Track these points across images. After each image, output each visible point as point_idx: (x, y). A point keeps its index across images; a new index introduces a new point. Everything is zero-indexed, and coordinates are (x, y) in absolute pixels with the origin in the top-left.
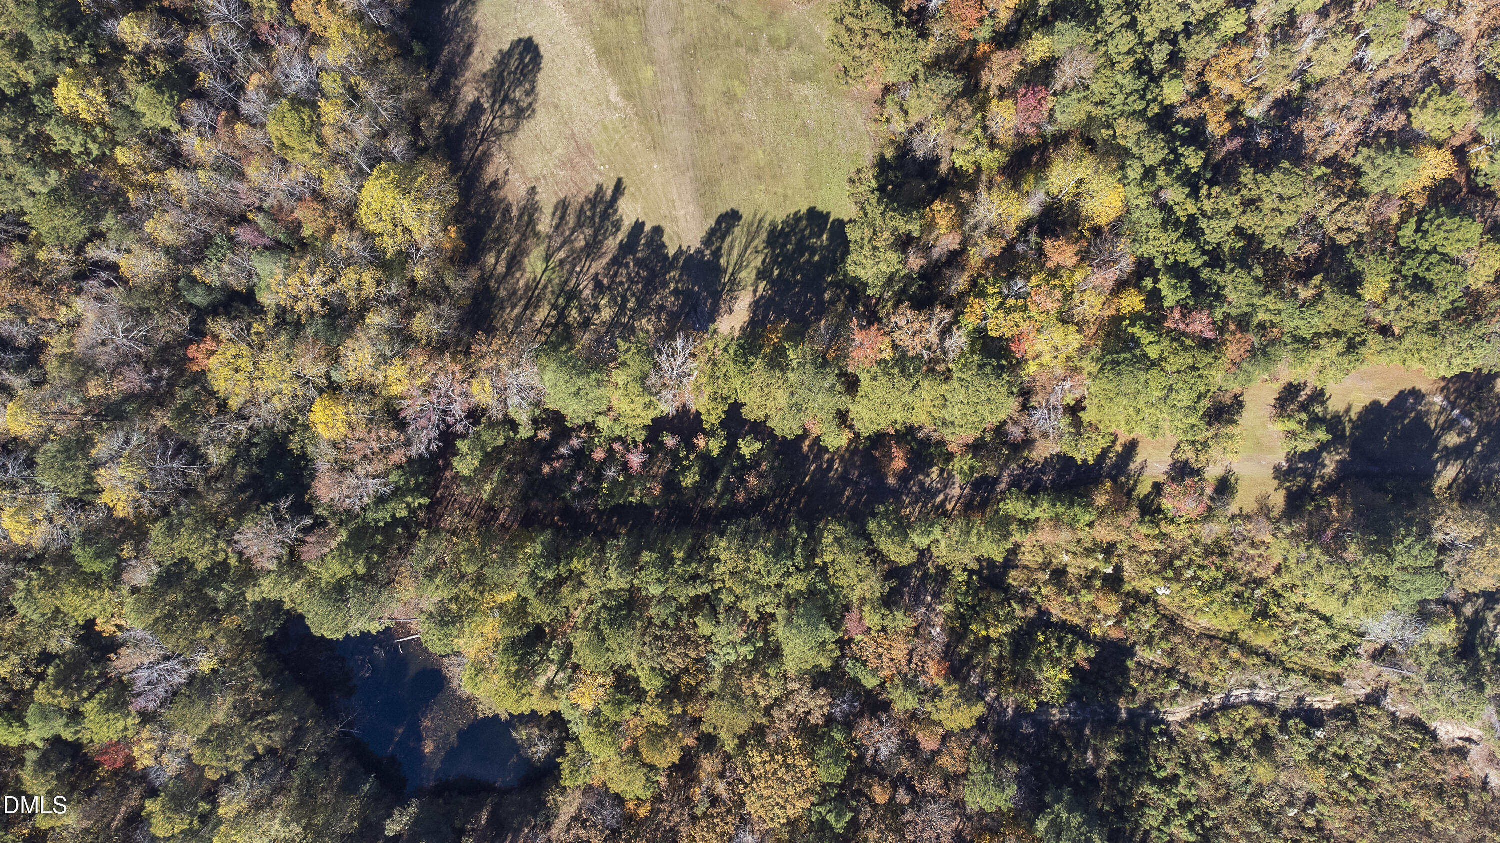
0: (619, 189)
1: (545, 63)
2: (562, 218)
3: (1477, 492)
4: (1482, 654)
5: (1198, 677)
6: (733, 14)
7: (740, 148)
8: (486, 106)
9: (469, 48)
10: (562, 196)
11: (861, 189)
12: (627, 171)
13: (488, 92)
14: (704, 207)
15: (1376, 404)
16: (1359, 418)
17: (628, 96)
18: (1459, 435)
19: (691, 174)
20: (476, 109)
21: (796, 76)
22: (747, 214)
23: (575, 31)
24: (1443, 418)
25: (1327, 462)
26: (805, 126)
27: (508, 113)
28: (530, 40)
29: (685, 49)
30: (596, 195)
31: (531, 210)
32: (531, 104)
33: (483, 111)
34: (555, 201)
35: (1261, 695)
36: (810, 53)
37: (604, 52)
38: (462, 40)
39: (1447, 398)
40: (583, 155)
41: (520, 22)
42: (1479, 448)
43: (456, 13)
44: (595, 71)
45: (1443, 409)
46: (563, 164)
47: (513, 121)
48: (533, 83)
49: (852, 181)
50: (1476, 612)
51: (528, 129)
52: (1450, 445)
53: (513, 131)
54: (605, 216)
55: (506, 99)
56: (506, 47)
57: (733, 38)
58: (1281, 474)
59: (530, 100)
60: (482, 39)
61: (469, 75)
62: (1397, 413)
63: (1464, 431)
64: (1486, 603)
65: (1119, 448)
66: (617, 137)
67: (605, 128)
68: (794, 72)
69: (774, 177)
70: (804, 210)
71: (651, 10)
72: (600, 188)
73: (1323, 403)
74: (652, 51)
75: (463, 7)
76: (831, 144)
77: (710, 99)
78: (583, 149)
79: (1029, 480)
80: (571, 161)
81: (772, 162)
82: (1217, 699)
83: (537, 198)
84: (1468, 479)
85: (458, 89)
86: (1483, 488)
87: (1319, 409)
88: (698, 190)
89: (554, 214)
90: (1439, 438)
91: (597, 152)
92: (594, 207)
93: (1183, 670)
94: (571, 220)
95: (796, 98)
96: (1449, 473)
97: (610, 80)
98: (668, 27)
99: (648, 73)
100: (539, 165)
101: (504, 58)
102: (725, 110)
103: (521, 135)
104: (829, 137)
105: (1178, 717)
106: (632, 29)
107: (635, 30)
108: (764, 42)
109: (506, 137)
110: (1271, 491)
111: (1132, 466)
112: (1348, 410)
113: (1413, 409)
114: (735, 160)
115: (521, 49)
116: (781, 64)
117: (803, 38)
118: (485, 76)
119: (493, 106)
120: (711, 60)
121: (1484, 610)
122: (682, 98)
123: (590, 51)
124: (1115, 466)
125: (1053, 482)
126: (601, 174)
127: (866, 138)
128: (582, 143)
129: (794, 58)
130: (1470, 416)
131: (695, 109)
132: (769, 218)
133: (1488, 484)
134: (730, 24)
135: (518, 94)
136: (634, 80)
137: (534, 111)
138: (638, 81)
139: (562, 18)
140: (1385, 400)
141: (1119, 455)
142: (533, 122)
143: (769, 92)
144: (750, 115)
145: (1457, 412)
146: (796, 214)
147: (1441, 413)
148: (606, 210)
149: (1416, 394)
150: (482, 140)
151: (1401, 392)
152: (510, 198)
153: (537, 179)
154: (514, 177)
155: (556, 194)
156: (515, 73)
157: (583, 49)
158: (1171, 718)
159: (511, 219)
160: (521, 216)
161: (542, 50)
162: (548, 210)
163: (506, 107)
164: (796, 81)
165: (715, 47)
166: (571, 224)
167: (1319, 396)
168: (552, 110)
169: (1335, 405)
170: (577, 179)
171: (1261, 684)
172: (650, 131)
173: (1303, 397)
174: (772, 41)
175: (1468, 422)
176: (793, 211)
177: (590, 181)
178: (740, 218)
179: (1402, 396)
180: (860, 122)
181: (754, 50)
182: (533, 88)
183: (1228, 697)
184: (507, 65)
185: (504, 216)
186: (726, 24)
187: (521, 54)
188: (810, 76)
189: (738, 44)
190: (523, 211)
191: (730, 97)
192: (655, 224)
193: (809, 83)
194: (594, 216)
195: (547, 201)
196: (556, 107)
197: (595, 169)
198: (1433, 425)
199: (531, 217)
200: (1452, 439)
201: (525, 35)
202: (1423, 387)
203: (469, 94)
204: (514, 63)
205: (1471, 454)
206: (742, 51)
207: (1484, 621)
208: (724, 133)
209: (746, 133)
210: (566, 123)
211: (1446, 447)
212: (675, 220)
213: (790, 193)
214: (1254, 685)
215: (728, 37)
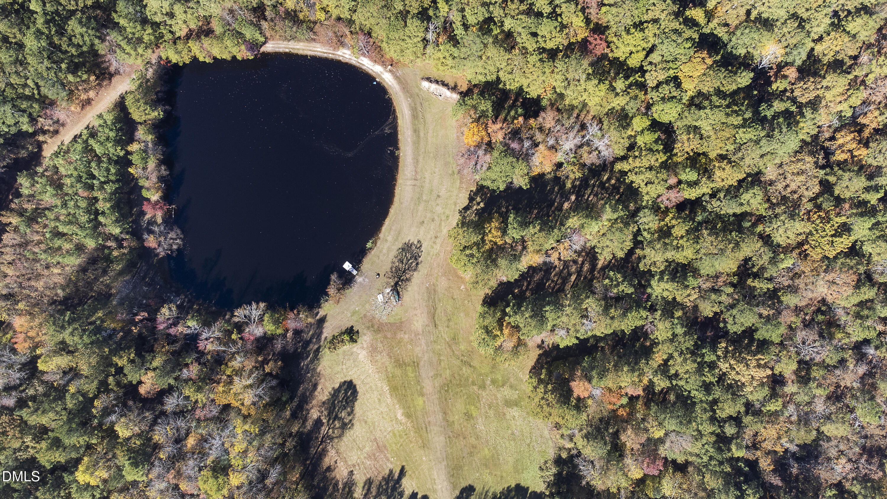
0: (402, 472)
1: (360, 396)
2: (369, 490)
6: (470, 366)
7: (474, 447)
8: (324, 421)
9: (315, 386)
10: (368, 476)
11: (547, 473)
12: (407, 461)
13: (326, 413)
14: (453, 483)
17: (408, 415)
19: (445, 463)
20: (318, 423)
21: (509, 403)
22: (478, 488)
23: (377, 376)
26: (513, 434)
27: (337, 425)
28: (351, 383)
29: (442, 387)
30: (389, 476)
31: (350, 485)
32: (351, 421)
33: (322, 424)
34: (364, 479)
36: (516, 390)
37: (394, 389)
38: (311, 381)
40: (381, 451)
41: (345, 371)
43: (308, 365)
44: (389, 401)
46: (369, 457)
47: (340, 430)
48: (353, 407)
49: (541, 469)
51: (349, 435)
53: (340, 436)
54: (394, 489)
55: (336, 418)
56: (337, 386)
57: (471, 380)
59: (350, 418)
60: (322, 380)
61: (314, 402)
66: (402, 440)
67: (394, 435)
68: (506, 401)
69: (495, 465)
70: (513, 485)
71: (422, 364)
72: (391, 471)
74: (422, 388)
75: (312, 361)
76: (529, 445)
77: (457, 417)
78: (381, 448)
80: (374, 455)
81: (493, 455)
83: (354, 477)
85: (308, 411)
88: (449, 473)
89: (364, 487)
91: (389, 449)
92: (387, 483)
94: (374, 491)
95: (508, 417)
97: (397, 406)
98: (432, 374)
99: (420, 401)
100: (356, 457)
101: (336, 392)
102: (465, 424)
103: (345, 439)
104: (528, 441)
106: (411, 375)
107: (413, 375)
108: (488, 382)
109: (336, 440)
114: (471, 454)
115: (345, 387)
116: (499, 396)
117: (512, 380)
118: (324, 403)
119: (328, 421)
120: (457, 393)
122: (440, 416)
123: (386, 388)
126: (391, 463)
127: (550, 442)
128: (381, 444)
129: (507, 392)
131: (448, 424)
132: (492, 490)
134: (469, 371)
135: (343, 414)
136: (412, 406)
137: (353, 425)
138: (414, 407)
139: (370, 368)
142: (352, 432)
143: (491, 413)
144: (481, 427)
146: (508, 488)
148: (395, 485)
150: (322, 442)
152: (338, 477)
153: (354, 466)
154: (340, 464)
155: (365, 474)
156: (342, 402)
157: (382, 387)
159: (338, 490)
160: (344, 488)
161: (358, 387)
162: (360, 485)
163: (336, 422)
164: (507, 406)
165: (459, 385)
166: (374, 493)
168: (363, 424)
170: (378, 466)
172: (421, 436)
174: (494, 382)
176: (506, 486)
177: (385, 467)
178: (474, 490)
180: (546, 432)
181: (483, 387)
182: (352, 411)
184: (338, 396)
185: (334, 487)
186: (466, 371)
187: (345, 390)
188: (515, 404)
189: (473, 383)
190: (345, 485)
191: (468, 416)
192: (423, 494)
193: (515, 408)
194: (387, 488)
195: (360, 478)
196: (366, 422)
197: (388, 460)
199: (350, 488)
201: (348, 379)
203: (314, 414)
204: (341, 395)
206: (475, 388)
208: (465, 438)
209: (478, 438)
210: (371, 432)
212: (435, 491)
213: (504, 475)
215: (467, 379)
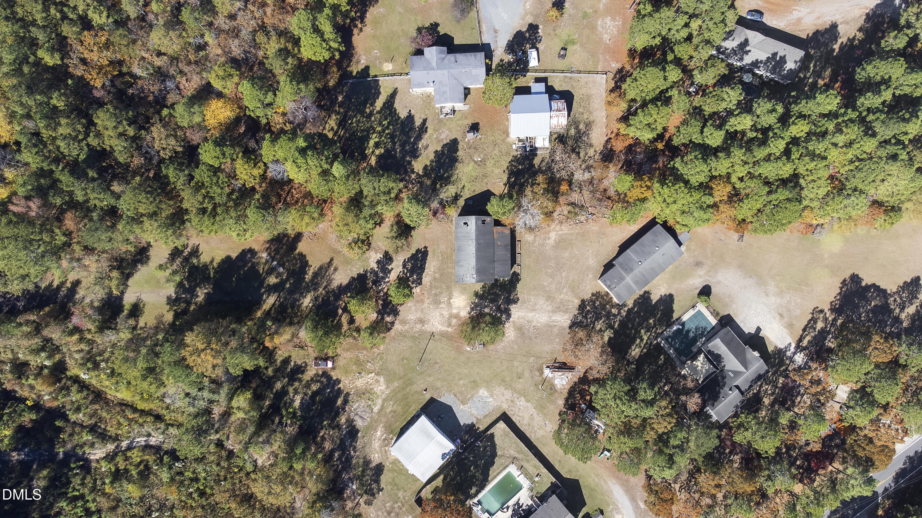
3: (286, 313)
4: (284, 413)
5: (112, 430)
15: (228, 258)
16: (218, 267)
18: (276, 277)
24: (267, 267)
25: (199, 294)
35: (153, 441)
39: (269, 254)
42: (288, 286)
45: (267, 261)
50: (283, 387)
52: (271, 283)
58: (171, 302)
62: (240, 264)
63: (279, 275)
64: (289, 381)
65: (68, 285)
73: (198, 257)
79: (7, 305)
82: (124, 444)
84: (281, 305)
86: (289, 310)
87: (195, 261)
90: (265, 279)
93: (103, 426)
96: (270, 301)
105: (97, 457)
110: (165, 312)
111: (77, 296)
112: (212, 262)
113: (250, 261)
121: (287, 385)
124: (66, 296)
125: (24, 306)
130: (283, 265)
133: (293, 308)
140: (234, 255)
141: (68, 289)
145: (275, 263)
147: (266, 264)
149: (251, 251)
151: (243, 250)
158: (92, 457)
167: (195, 252)
169: (205, 258)
171: (153, 434)
173: (186, 253)
175: (281, 270)
179: (244, 253)
183: (132, 442)
198: (261, 271)
200: (273, 280)
202: (256, 247)
205: (283, 289)
207: (286, 393)
211: (268, 285)
214: (149, 435)
